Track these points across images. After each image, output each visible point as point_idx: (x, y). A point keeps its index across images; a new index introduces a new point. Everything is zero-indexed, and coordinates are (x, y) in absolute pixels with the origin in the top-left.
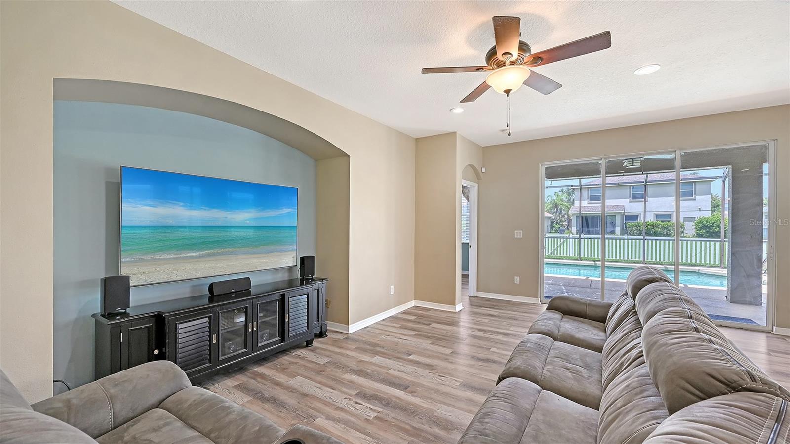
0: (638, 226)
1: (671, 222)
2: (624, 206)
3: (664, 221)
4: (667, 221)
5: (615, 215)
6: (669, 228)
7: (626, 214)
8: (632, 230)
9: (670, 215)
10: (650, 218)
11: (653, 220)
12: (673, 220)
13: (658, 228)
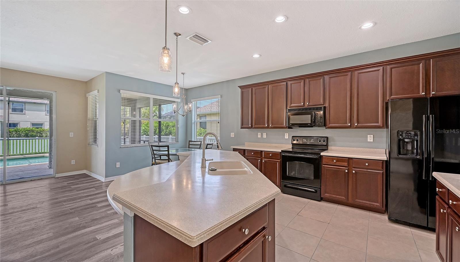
0: (18, 131)
1: (43, 128)
3: (38, 128)
4: (40, 128)
6: (42, 132)
8: (12, 134)
9: (42, 124)
10: (29, 126)
11: (30, 127)
12: (45, 127)
13: (34, 132)
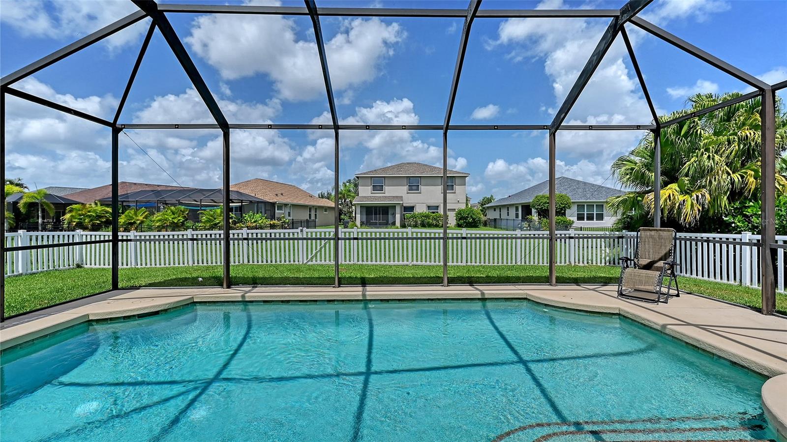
0: (414, 217)
2: (402, 197)
4: (436, 212)
5: (395, 206)
6: (438, 219)
7: (404, 205)
11: (425, 211)
12: (441, 211)
13: (430, 219)
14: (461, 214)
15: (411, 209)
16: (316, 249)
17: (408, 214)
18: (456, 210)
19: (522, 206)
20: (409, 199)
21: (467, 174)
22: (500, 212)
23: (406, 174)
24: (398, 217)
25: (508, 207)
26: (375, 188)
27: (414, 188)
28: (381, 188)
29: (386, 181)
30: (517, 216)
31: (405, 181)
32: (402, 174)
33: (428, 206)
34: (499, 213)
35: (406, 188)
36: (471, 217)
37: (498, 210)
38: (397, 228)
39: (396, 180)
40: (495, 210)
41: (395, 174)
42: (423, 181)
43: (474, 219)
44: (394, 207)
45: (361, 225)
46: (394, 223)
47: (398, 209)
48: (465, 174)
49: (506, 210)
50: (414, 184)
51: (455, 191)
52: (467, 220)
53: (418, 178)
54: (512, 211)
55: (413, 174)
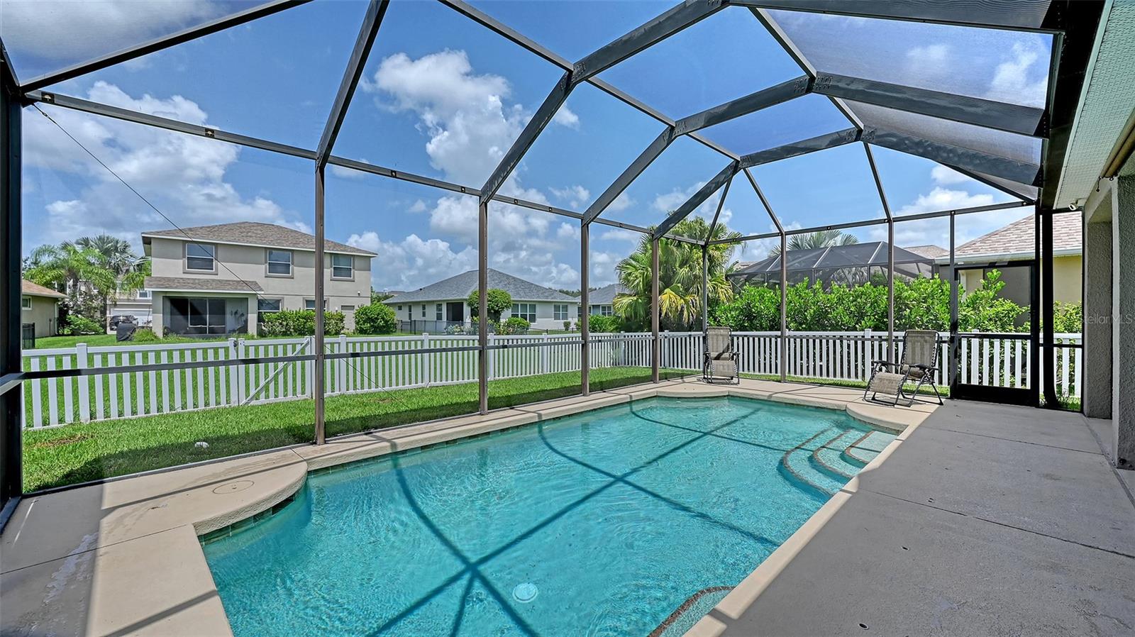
2: (257, 283)
5: (247, 299)
7: (263, 297)
14: (366, 314)
15: (275, 304)
16: (266, 376)
17: (269, 314)
18: (356, 308)
19: (447, 304)
20: (271, 287)
21: (374, 254)
22: (410, 311)
23: (264, 244)
24: (252, 319)
25: (424, 305)
26: (192, 263)
27: (279, 268)
28: (208, 264)
29: (219, 252)
30: (439, 317)
31: (262, 255)
32: (256, 243)
33: (307, 301)
34: (408, 313)
35: (263, 269)
36: (383, 318)
37: (405, 310)
38: (252, 338)
39: (242, 252)
40: (401, 309)
41: (239, 241)
42: (297, 258)
43: (386, 322)
44: (243, 300)
45: (165, 334)
46: (243, 330)
47: (253, 305)
48: (370, 253)
49: (421, 308)
50: (279, 263)
51: (354, 277)
52: (374, 324)
53: (288, 253)
54: (431, 313)
55: (279, 244)
